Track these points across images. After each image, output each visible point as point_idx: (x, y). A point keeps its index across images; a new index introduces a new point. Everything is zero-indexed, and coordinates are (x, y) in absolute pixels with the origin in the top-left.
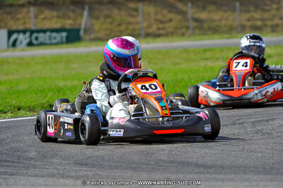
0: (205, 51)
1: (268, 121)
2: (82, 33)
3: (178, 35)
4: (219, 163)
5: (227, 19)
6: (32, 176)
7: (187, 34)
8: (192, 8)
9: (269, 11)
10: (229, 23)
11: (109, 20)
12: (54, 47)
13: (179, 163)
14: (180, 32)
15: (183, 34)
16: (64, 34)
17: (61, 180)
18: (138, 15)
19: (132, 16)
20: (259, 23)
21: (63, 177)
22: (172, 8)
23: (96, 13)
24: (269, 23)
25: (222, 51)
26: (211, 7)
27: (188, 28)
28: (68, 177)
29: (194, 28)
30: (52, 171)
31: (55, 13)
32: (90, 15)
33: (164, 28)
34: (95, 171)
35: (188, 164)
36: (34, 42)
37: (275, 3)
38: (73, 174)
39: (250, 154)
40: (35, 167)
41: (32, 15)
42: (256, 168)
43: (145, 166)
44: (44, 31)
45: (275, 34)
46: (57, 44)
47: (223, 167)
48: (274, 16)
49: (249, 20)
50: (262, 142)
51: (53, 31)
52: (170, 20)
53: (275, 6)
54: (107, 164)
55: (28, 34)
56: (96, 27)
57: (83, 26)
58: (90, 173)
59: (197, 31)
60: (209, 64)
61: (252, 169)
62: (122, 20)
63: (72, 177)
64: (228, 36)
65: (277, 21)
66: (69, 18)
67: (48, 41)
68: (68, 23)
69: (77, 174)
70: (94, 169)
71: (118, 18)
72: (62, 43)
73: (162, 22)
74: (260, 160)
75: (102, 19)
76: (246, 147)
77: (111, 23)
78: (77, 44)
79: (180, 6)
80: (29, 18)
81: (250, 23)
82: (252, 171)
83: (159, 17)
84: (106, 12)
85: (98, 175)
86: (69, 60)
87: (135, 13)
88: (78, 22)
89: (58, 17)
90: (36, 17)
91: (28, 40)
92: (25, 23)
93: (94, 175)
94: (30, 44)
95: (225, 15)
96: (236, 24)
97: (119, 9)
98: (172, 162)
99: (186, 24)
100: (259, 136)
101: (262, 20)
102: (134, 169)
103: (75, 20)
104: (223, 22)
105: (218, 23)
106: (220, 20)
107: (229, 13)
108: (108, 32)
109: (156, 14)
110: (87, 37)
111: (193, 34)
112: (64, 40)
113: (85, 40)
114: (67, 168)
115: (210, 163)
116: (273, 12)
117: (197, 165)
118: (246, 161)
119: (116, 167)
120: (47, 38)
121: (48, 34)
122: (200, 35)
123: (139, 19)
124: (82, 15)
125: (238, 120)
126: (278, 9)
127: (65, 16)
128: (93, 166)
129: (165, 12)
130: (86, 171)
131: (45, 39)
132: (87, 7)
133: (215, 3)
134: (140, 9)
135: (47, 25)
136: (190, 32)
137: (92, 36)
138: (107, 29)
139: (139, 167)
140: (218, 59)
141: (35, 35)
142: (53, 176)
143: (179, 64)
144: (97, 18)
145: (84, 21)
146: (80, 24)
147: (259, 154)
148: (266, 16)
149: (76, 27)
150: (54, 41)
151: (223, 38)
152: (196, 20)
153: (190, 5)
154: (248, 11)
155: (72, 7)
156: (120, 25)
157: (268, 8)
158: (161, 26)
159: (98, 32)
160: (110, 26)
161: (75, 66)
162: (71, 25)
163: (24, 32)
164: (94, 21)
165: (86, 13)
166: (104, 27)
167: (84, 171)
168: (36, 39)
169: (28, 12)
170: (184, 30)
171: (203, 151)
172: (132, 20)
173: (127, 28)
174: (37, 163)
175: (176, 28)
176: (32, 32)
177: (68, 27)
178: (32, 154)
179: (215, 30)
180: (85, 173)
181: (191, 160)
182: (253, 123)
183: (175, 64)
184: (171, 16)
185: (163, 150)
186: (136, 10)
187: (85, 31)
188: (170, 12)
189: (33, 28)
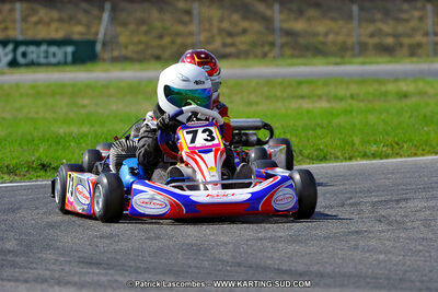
0: (300, 83)
1: (398, 201)
2: (99, 47)
3: (256, 56)
4: (315, 268)
5: (337, 34)
6: (9, 280)
7: (271, 55)
8: (281, 12)
9: (407, 21)
10: (341, 39)
11: (144, 28)
12: (50, 69)
13: (251, 267)
14: (259, 51)
15: (265, 55)
16: (70, 49)
17: (56, 288)
18: (191, 21)
19: (182, 22)
20: (390, 41)
21: (59, 283)
22: (247, 12)
23: (123, 16)
24: (406, 41)
25: (326, 84)
26: (312, 12)
27: (272, 44)
28: (67, 283)
29: (283, 46)
30: (40, 272)
31: (55, 14)
32: (113, 19)
33: (232, 45)
34: (112, 275)
35: (265, 269)
36: (21, 60)
37: (416, 9)
38: (76, 279)
39: (367, 255)
40: (14, 265)
41: (18, 15)
42: (376, 278)
43: (194, 270)
44: (37, 43)
45: (415, 59)
46: (58, 64)
47: (321, 275)
48: (414, 30)
49: (372, 36)
50: (387, 235)
51: (51, 43)
52: (244, 32)
53: (417, 14)
54: (132, 264)
55: (10, 47)
56: (123, 39)
57: (101, 37)
58: (103, 279)
59: (288, 52)
60: (306, 105)
61: (368, 280)
62: (165, 29)
63: (75, 284)
64: (338, 60)
65: (419, 38)
66: (79, 23)
67: (43, 60)
68: (77, 32)
69: (82, 279)
70: (112, 272)
71: (158, 24)
72: (65, 63)
73: (230, 34)
74: (382, 265)
75: (132, 27)
76: (362, 243)
77: (146, 33)
78: (89, 66)
79: (261, 8)
80: (14, 21)
81: (376, 40)
82: (368, 283)
83: (225, 25)
84: (139, 15)
85: (116, 281)
86: (76, 92)
87: (186, 18)
88: (93, 30)
89: (61, 20)
90: (25, 19)
91: (10, 57)
92: (6, 29)
93: (109, 281)
94: (13, 64)
95: (334, 26)
96: (352, 40)
97: (161, 10)
98: (239, 265)
99: (270, 38)
100: (383, 227)
101: (395, 36)
102: (177, 274)
103: (88, 26)
104: (331, 38)
105: (321, 39)
106: (326, 34)
107: (341, 23)
108: (141, 47)
109: (221, 20)
110: (106, 55)
111: (282, 55)
112: (69, 58)
113: (104, 60)
114: (67, 269)
115: (301, 268)
116: (413, 23)
117: (280, 271)
118: (360, 267)
119: (147, 270)
120: (42, 55)
121: (43, 48)
122: (293, 56)
123: (193, 27)
124: (100, 18)
125: (351, 198)
126: (421, 19)
127: (71, 20)
128: (109, 266)
129: (236, 17)
130: (97, 274)
131: (38, 57)
132: (108, 6)
133: (318, 5)
134: (195, 12)
135: (42, 33)
136: (276, 51)
137: (116, 53)
138: (140, 42)
139: (184, 272)
140: (320, 97)
141: (21, 49)
142: (44, 280)
143: (257, 104)
144: (124, 24)
145: (103, 28)
146: (97, 34)
147: (382, 257)
148: (401, 29)
149: (90, 37)
150: (53, 60)
151: (328, 64)
152: (288, 33)
153: (277, 7)
154: (373, 21)
155: (84, 5)
156: (161, 37)
157: (404, 16)
158: (229, 40)
159: (126, 47)
160: (144, 38)
161: (86, 102)
162: (82, 34)
163: (4, 43)
164: (119, 29)
165: (106, 16)
166: (136, 39)
167: (94, 274)
168: (24, 55)
169: (12, 10)
170: (267, 48)
171: (291, 248)
172: (180, 28)
173: (173, 42)
174: (17, 259)
175: (254, 45)
176: (17, 44)
177: (76, 37)
178: (10, 245)
179: (317, 50)
180: (96, 278)
181: (269, 262)
182: (374, 204)
183: (250, 104)
184: (246, 24)
185: (226, 244)
186: (188, 12)
187: (104, 44)
188: (245, 18)
189: (20, 37)
